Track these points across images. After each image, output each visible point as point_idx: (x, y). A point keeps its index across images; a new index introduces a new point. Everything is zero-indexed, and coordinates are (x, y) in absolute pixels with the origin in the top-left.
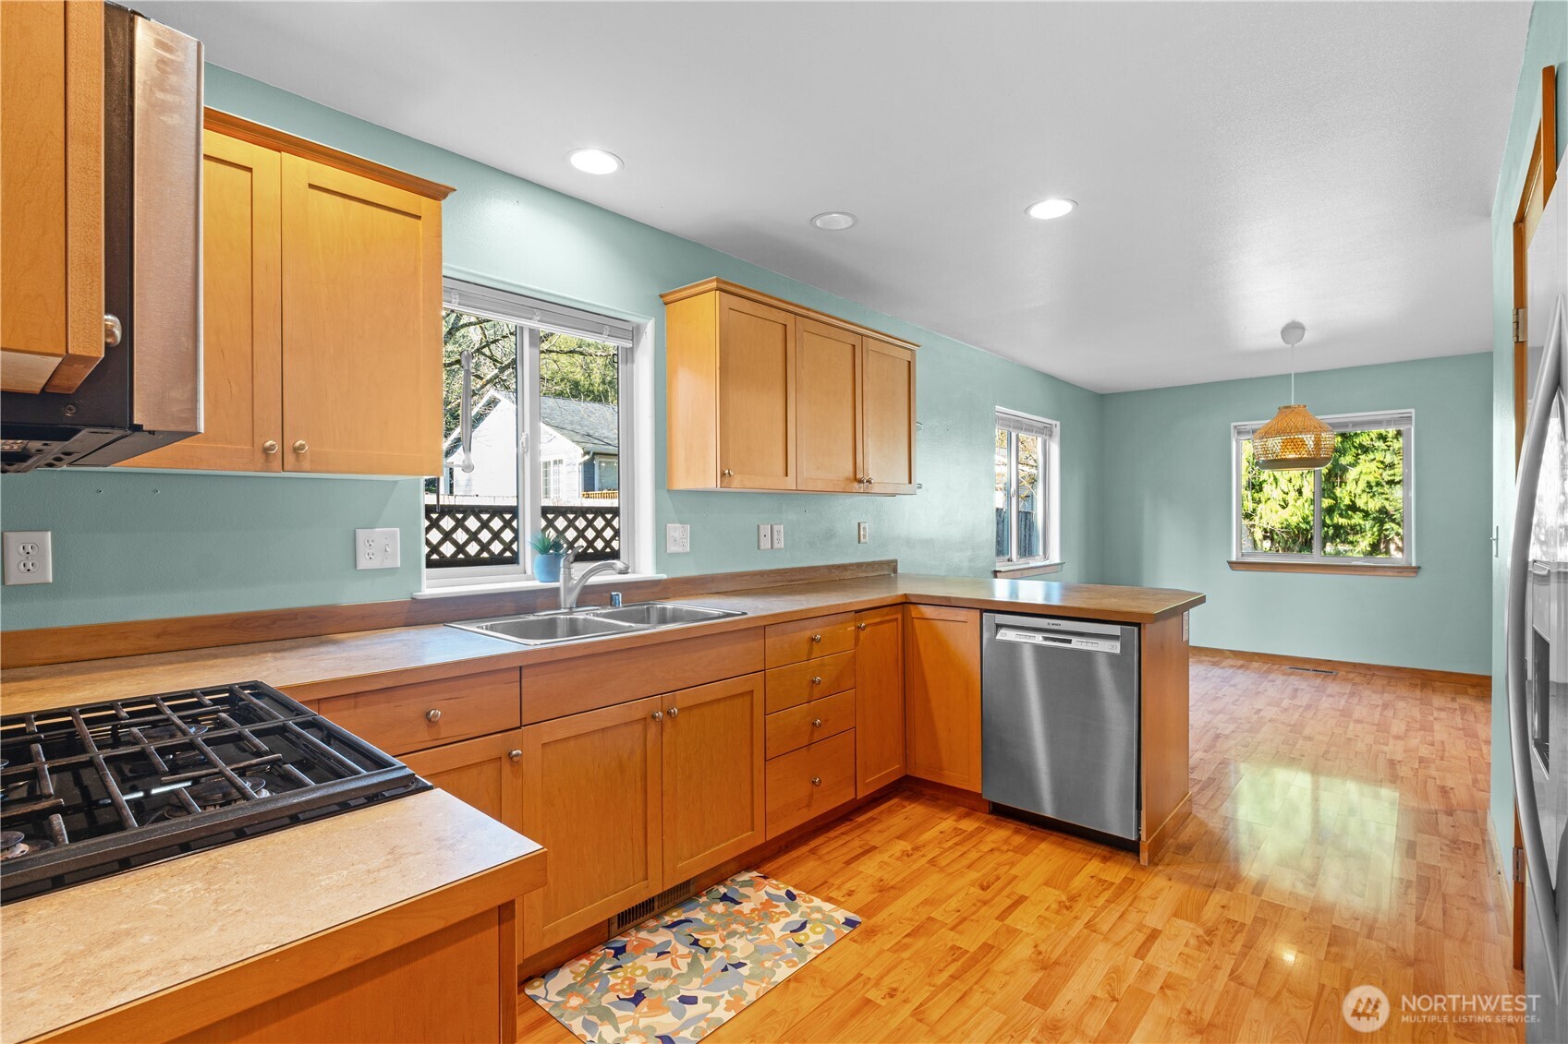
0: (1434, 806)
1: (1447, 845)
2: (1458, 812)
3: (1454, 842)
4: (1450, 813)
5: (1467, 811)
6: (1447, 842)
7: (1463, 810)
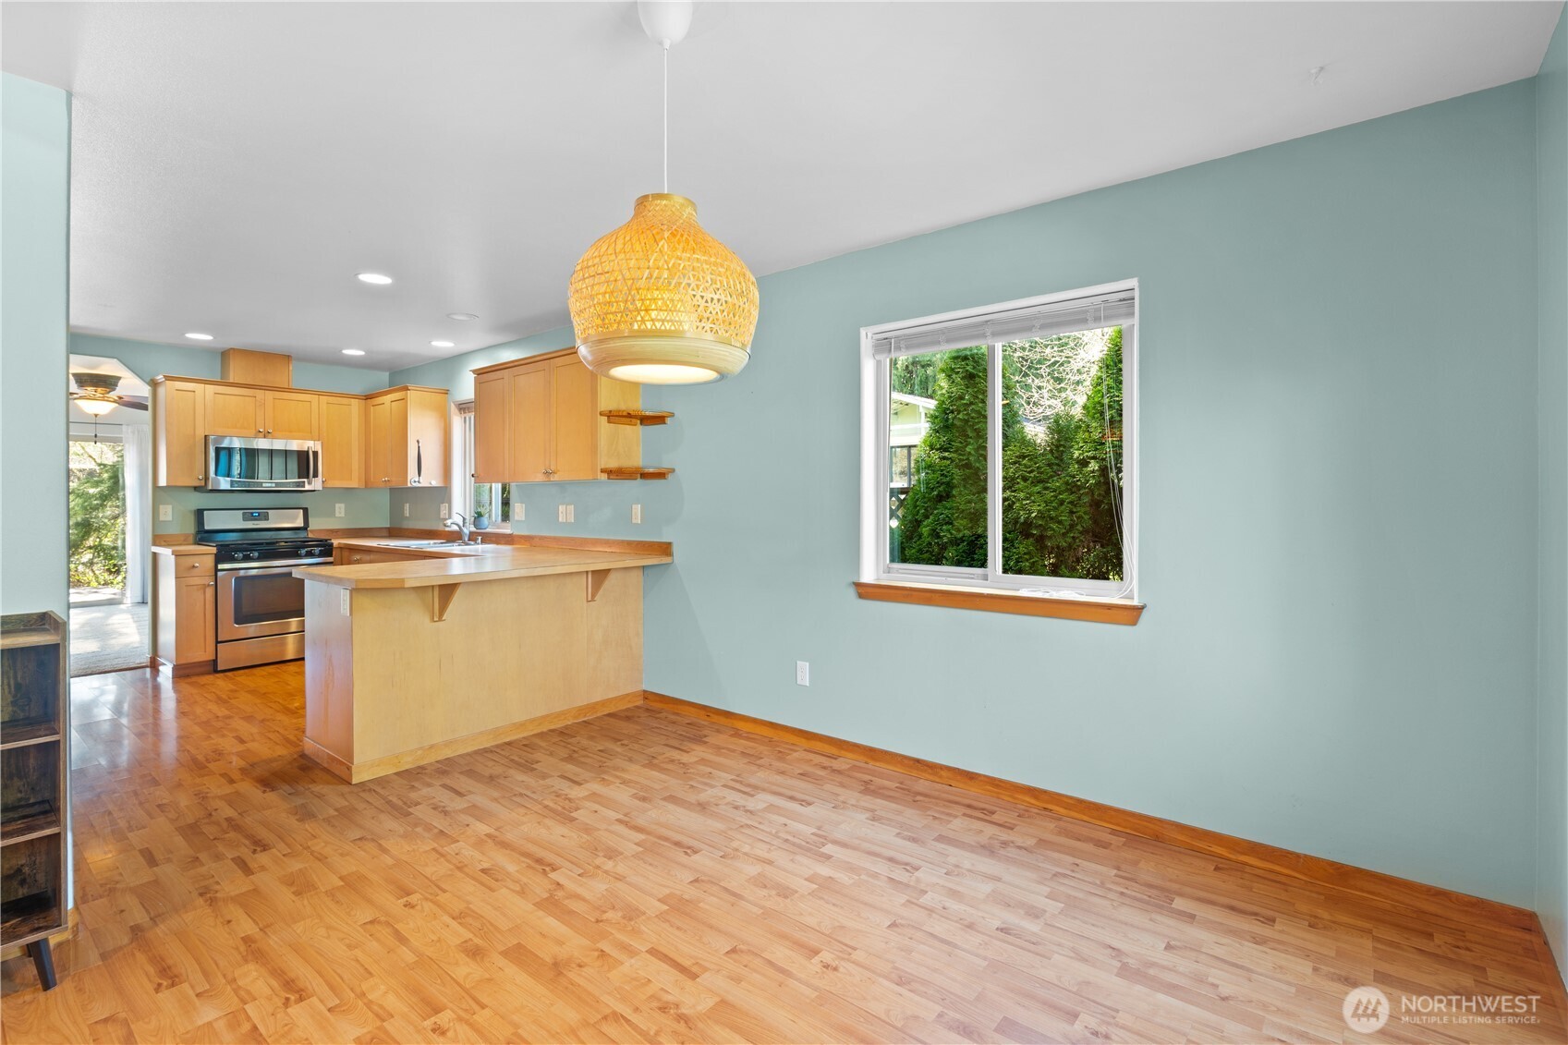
0: (161, 930)
1: (117, 882)
2: (126, 940)
3: (112, 891)
4: (136, 930)
5: (115, 951)
6: (118, 886)
7: (121, 948)
